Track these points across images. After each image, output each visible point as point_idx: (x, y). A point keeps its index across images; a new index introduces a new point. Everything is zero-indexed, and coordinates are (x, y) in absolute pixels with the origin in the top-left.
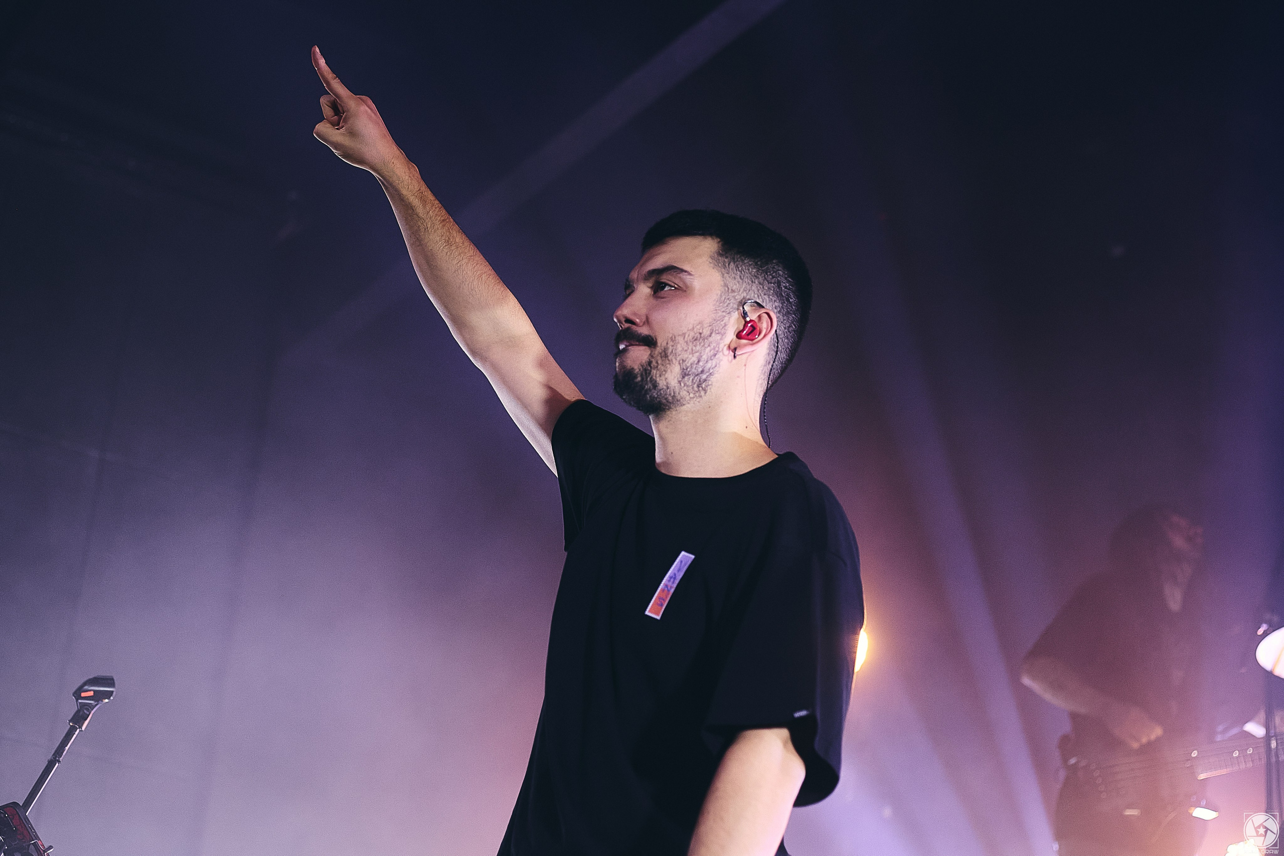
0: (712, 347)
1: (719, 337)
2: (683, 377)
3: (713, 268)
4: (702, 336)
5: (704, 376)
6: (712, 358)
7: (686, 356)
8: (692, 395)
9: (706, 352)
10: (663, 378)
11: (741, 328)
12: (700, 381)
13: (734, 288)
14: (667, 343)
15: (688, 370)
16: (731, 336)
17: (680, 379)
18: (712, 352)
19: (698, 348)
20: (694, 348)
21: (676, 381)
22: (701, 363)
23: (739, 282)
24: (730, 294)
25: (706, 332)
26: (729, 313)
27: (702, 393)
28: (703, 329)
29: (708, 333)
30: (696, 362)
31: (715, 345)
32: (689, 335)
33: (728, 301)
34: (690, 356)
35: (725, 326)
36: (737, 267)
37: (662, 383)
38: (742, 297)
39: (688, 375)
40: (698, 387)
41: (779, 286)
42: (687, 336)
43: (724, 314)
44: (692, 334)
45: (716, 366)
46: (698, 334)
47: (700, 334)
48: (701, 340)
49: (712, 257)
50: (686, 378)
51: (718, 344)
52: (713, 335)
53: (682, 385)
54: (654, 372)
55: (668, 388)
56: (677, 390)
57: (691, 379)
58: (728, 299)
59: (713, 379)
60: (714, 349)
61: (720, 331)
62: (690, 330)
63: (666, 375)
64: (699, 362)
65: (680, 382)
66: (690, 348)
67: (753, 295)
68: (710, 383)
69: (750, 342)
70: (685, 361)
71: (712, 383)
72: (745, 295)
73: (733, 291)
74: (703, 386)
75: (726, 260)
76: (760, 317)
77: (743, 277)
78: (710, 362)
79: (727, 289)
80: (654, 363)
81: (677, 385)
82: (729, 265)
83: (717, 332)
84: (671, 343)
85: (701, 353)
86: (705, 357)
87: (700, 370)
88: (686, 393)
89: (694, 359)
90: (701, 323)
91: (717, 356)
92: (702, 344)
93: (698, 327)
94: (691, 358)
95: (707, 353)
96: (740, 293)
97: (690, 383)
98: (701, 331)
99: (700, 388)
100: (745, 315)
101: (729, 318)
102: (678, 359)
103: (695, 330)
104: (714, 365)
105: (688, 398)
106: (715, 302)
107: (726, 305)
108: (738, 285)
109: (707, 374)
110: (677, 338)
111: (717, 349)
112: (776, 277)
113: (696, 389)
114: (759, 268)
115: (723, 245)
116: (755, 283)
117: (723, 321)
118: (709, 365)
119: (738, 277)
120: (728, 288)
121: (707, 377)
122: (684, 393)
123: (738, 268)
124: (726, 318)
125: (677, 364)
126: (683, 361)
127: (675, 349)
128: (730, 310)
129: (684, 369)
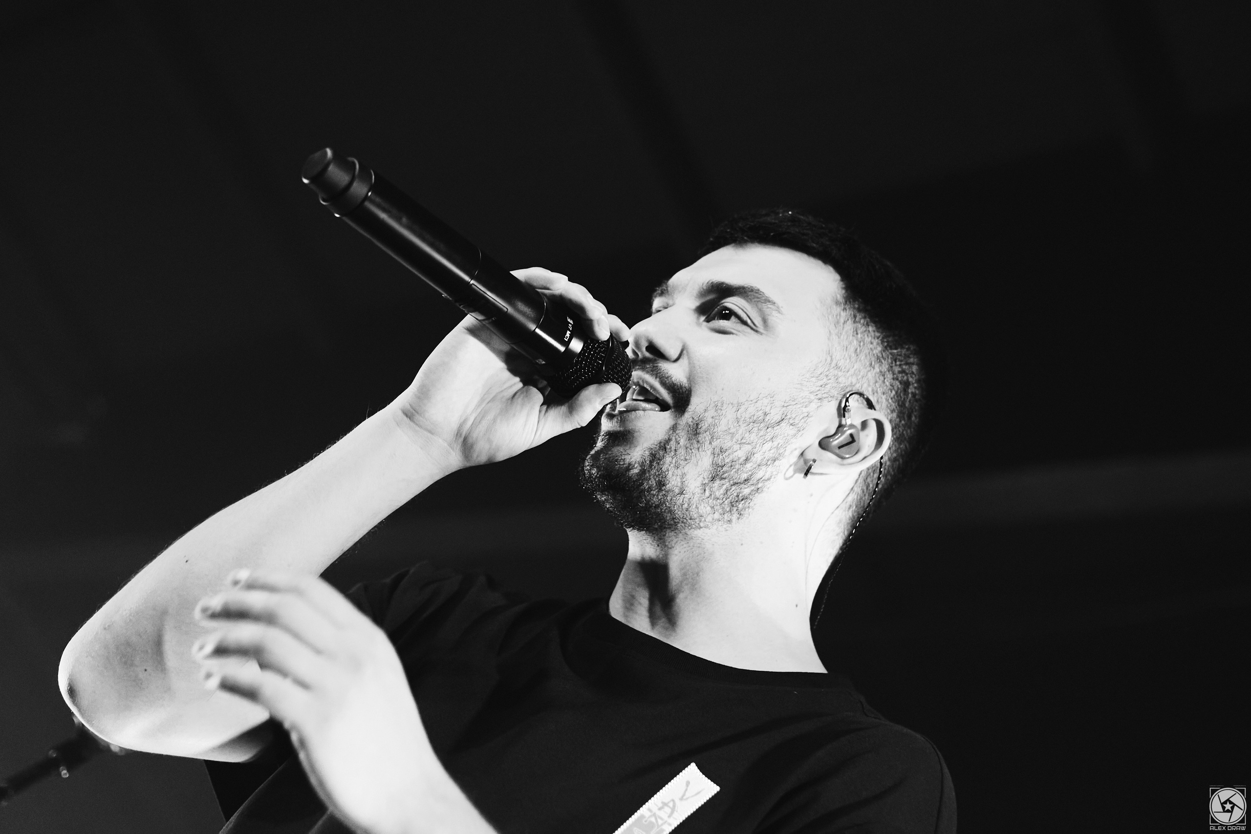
0: (775, 444)
1: (791, 431)
2: (713, 479)
3: (819, 318)
4: (768, 418)
5: (746, 491)
6: (769, 462)
7: (729, 444)
8: (717, 516)
9: (763, 450)
10: (679, 472)
11: (833, 432)
12: (738, 496)
13: (840, 363)
14: (705, 411)
15: (725, 469)
16: (811, 438)
17: (706, 481)
18: (772, 452)
19: (753, 437)
20: (747, 435)
21: (698, 483)
22: (749, 466)
24: (831, 371)
25: (775, 416)
26: (820, 399)
27: (735, 516)
29: (778, 418)
30: (741, 460)
31: (781, 442)
32: (745, 410)
33: (825, 380)
34: (736, 447)
35: (807, 418)
37: (673, 482)
38: (849, 383)
39: (722, 479)
40: (732, 504)
41: (905, 391)
42: (742, 410)
43: (813, 397)
44: (752, 410)
45: (769, 479)
46: (760, 413)
47: (765, 414)
48: (762, 425)
49: (822, 300)
50: (717, 482)
52: (783, 424)
53: (707, 493)
54: (668, 459)
55: (681, 493)
56: (695, 500)
57: (724, 487)
58: (827, 376)
59: (758, 499)
60: (777, 448)
61: (797, 421)
62: (752, 402)
63: (686, 470)
64: (747, 460)
65: (704, 488)
66: (740, 432)
68: (752, 503)
69: (839, 460)
70: (725, 452)
71: (755, 504)
72: (854, 381)
73: (837, 367)
74: (740, 506)
75: (843, 314)
76: (864, 425)
77: (861, 351)
78: (764, 468)
79: (829, 359)
80: (673, 444)
81: (698, 490)
82: (845, 322)
83: (791, 421)
84: (711, 413)
85: (754, 448)
86: (757, 458)
87: (744, 476)
88: (709, 508)
89: (741, 454)
91: (777, 463)
92: (762, 433)
93: (766, 401)
94: (736, 451)
95: (764, 452)
96: (848, 374)
97: (719, 493)
98: (767, 410)
99: (735, 508)
100: (842, 411)
101: (818, 407)
102: (714, 444)
103: (759, 404)
104: (766, 477)
105: (709, 518)
106: (804, 372)
107: (820, 383)
108: (848, 361)
109: (753, 488)
110: (725, 406)
111: (781, 451)
112: (907, 374)
113: (727, 507)
114: (888, 346)
115: (846, 289)
116: (874, 368)
117: (806, 407)
118: (760, 474)
119: (852, 349)
120: (832, 360)
121: (750, 494)
122: (704, 509)
123: (857, 334)
124: (813, 406)
125: (709, 453)
126: (722, 451)
127: (715, 425)
128: (825, 395)
129: (718, 465)
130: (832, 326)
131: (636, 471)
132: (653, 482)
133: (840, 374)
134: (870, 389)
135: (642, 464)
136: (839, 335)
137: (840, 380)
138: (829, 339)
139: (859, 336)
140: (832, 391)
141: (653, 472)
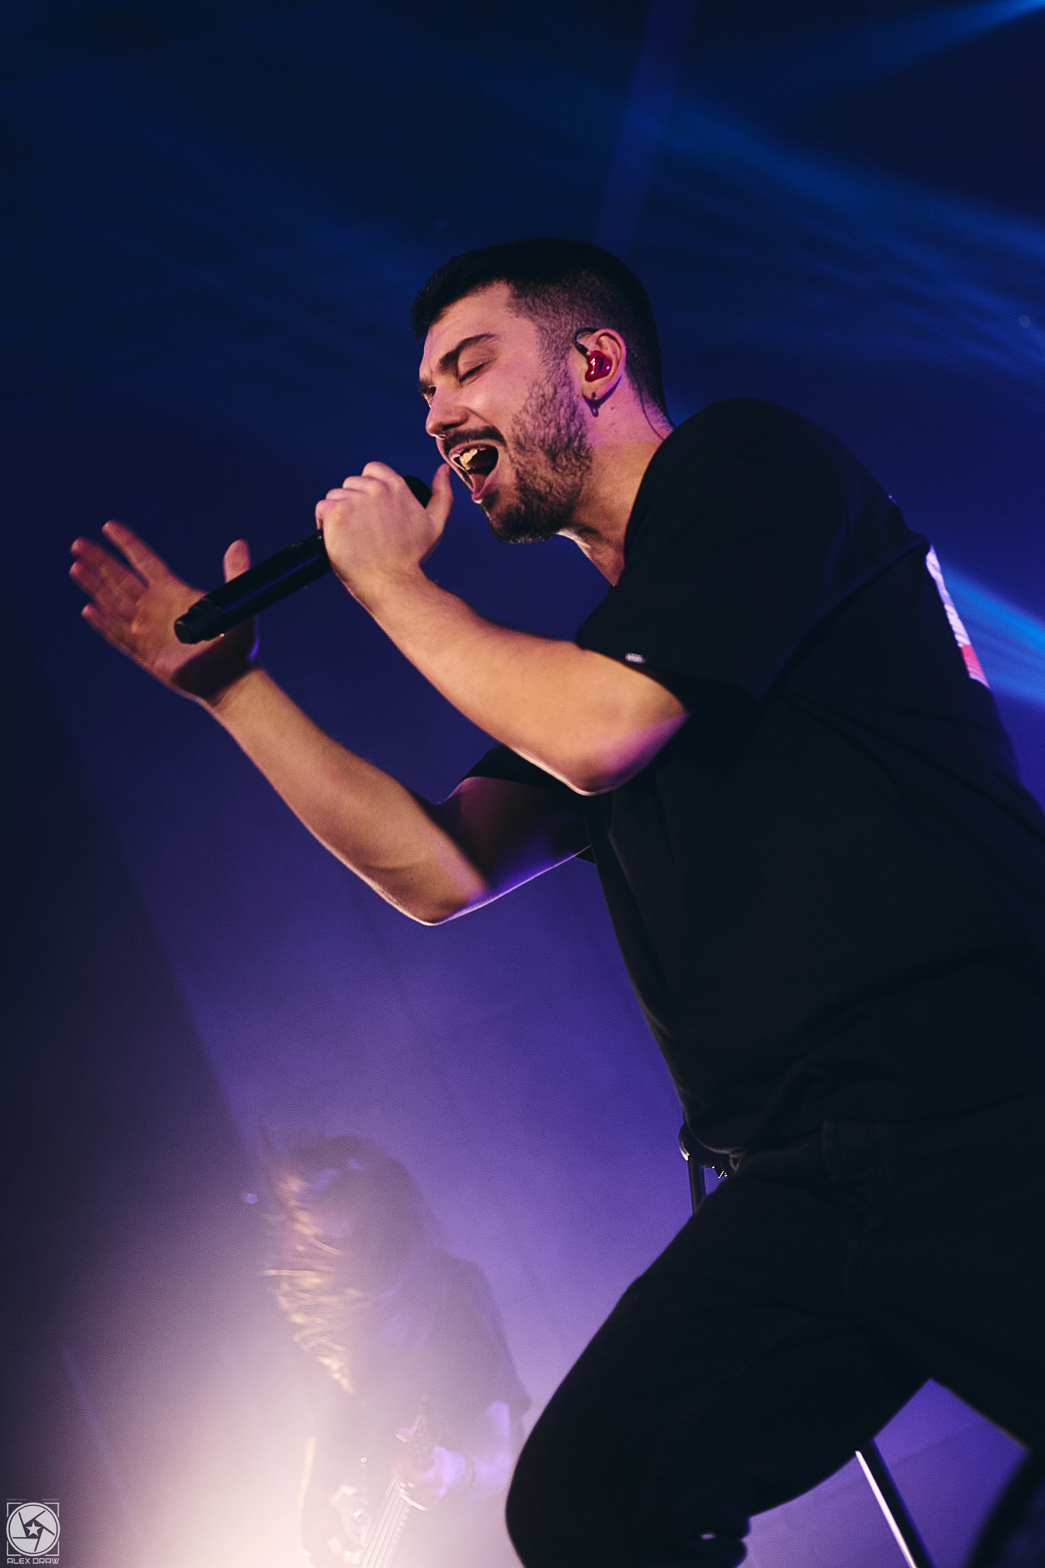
0: (565, 405)
1: (566, 390)
2: (555, 460)
3: (517, 317)
4: (546, 398)
5: (576, 444)
6: (572, 418)
7: (542, 433)
9: (562, 415)
10: (539, 480)
11: (586, 367)
12: (574, 452)
13: (553, 327)
15: (554, 448)
17: (552, 465)
18: (568, 410)
22: (563, 432)
23: (554, 318)
24: (552, 336)
27: (588, 463)
28: (543, 389)
29: (551, 390)
31: (567, 400)
32: (531, 405)
33: (554, 345)
35: (566, 373)
36: (544, 301)
40: (577, 459)
42: (529, 409)
43: (557, 361)
45: (581, 427)
46: (540, 399)
49: (509, 305)
50: (558, 459)
51: (571, 398)
52: (559, 390)
53: (560, 470)
54: (528, 481)
56: (560, 482)
57: (563, 456)
58: (553, 341)
60: (569, 406)
61: (563, 382)
62: (528, 398)
63: (539, 474)
64: (559, 431)
65: (554, 469)
66: (541, 421)
67: (578, 323)
68: (587, 446)
69: (606, 376)
70: (544, 439)
71: (590, 444)
72: (569, 328)
73: (553, 331)
74: (583, 454)
75: (528, 299)
76: (600, 344)
77: (558, 308)
78: (572, 423)
79: (544, 332)
80: (521, 469)
81: (556, 476)
82: (534, 303)
83: (560, 385)
84: (518, 428)
85: (556, 420)
86: (563, 422)
87: (566, 439)
88: (570, 476)
89: (553, 432)
90: (535, 384)
91: (576, 414)
92: (551, 409)
94: (549, 432)
95: (564, 416)
96: (563, 328)
97: (565, 462)
98: (541, 393)
99: (582, 459)
100: (582, 350)
101: (566, 362)
102: (536, 442)
103: (534, 395)
104: (578, 426)
105: (577, 481)
106: (538, 352)
107: (553, 350)
108: (555, 321)
109: (577, 439)
110: (520, 417)
111: (572, 406)
113: (578, 464)
114: (570, 288)
115: (515, 285)
116: (574, 309)
117: (559, 369)
118: (573, 429)
120: (546, 330)
121: (580, 443)
122: (570, 480)
123: (546, 301)
124: (563, 365)
125: (538, 450)
126: (543, 441)
127: (526, 432)
128: (563, 352)
129: (548, 451)
130: (529, 313)
131: (523, 508)
132: (536, 502)
133: (558, 332)
134: (583, 323)
135: (522, 501)
136: (537, 313)
137: (562, 335)
138: (534, 321)
139: (549, 301)
140: (564, 345)
141: (530, 497)
